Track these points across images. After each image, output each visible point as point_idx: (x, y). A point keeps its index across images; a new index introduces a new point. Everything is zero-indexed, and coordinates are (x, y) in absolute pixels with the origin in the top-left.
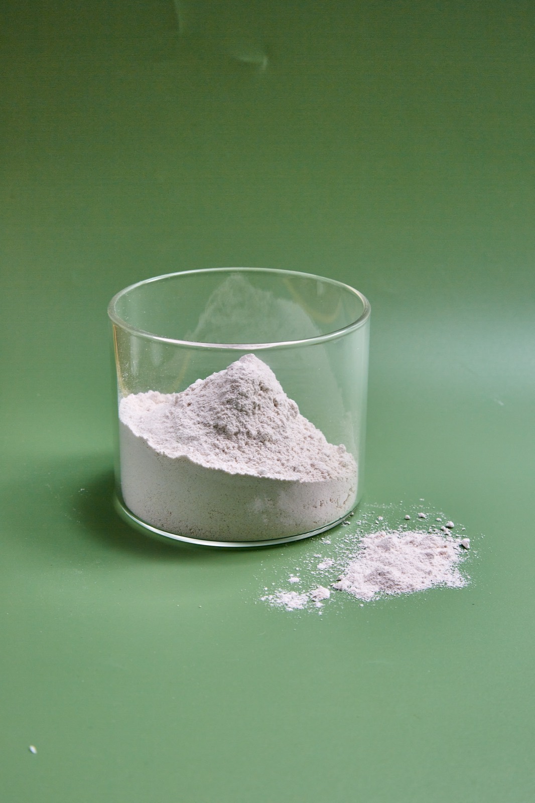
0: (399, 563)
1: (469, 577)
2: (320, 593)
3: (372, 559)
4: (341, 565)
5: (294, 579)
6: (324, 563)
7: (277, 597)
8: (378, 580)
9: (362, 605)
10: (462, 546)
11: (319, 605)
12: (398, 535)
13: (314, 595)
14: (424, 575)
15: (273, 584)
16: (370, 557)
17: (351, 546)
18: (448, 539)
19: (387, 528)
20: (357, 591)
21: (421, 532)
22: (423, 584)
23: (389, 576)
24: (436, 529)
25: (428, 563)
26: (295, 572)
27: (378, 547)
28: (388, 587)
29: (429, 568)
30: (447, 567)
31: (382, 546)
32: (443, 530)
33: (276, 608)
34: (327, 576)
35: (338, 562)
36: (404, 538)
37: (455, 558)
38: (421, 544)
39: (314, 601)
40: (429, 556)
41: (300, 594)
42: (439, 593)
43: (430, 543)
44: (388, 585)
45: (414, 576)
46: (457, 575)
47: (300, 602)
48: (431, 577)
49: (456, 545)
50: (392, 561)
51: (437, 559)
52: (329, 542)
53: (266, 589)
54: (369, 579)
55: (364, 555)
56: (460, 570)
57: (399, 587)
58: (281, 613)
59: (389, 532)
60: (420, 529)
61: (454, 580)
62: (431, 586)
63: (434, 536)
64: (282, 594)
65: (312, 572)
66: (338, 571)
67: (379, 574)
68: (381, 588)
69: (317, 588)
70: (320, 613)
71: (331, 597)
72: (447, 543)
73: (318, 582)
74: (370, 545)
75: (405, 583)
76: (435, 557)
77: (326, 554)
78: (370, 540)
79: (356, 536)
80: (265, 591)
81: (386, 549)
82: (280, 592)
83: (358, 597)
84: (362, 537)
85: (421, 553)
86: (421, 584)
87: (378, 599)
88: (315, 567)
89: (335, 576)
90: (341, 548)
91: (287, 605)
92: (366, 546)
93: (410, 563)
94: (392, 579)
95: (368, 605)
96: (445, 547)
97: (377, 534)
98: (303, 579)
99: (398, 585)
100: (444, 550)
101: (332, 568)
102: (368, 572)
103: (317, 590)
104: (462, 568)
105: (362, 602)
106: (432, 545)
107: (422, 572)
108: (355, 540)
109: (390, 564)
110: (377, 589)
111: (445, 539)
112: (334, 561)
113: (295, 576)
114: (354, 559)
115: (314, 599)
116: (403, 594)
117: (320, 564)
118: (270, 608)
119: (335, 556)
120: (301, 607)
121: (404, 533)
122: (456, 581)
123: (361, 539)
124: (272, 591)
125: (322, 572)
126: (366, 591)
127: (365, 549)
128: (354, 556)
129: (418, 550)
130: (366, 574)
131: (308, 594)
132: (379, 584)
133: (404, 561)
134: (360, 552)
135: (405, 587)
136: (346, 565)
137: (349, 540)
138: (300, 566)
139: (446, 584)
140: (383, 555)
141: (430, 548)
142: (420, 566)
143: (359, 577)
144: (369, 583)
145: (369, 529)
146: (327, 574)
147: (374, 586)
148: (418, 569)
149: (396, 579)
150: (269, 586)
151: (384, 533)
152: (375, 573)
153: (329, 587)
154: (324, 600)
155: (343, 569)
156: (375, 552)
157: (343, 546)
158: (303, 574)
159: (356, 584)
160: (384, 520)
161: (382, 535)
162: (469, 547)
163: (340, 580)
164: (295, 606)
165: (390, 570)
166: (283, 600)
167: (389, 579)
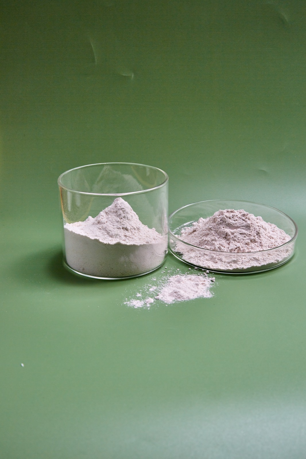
0: (184, 288)
1: (213, 293)
2: (149, 301)
3: (173, 287)
4: (159, 289)
5: (139, 295)
6: (152, 288)
7: (131, 303)
8: (174, 295)
9: (167, 305)
10: (212, 281)
11: (148, 305)
12: (185, 277)
13: (147, 301)
14: (194, 293)
15: (130, 297)
16: (172, 285)
17: (164, 281)
18: (206, 278)
19: (181, 274)
20: (165, 299)
21: (195, 275)
22: (194, 297)
23: (179, 293)
24: (201, 274)
25: (196, 288)
26: (139, 292)
27: (176, 281)
28: (178, 298)
29: (196, 290)
30: (205, 289)
31: (177, 281)
32: (204, 274)
33: (130, 307)
34: (153, 294)
35: (158, 288)
36: (187, 278)
37: (208, 286)
38: (194, 280)
39: (146, 304)
40: (197, 285)
41: (141, 301)
42: (201, 301)
43: (198, 279)
44: (178, 297)
45: (190, 293)
46: (209, 292)
47: (140, 304)
48: (197, 294)
49: (209, 280)
50: (181, 287)
51: (201, 286)
52: (155, 280)
53: (127, 299)
54: (171, 295)
55: (169, 285)
56: (210, 291)
57: (183, 298)
58: (132, 309)
59: (181, 275)
60: (194, 274)
61: (207, 295)
62: (197, 297)
63: (200, 277)
64: (133, 301)
65: (147, 292)
66: (158, 292)
67: (175, 292)
68: (176, 298)
69: (148, 298)
70: (149, 309)
71: (154, 302)
72: (205, 280)
73: (149, 296)
74: (172, 281)
75: (186, 296)
76: (200, 285)
77: (153, 285)
78: (173, 279)
79: (167, 277)
80: (126, 300)
81: (179, 282)
82: (132, 300)
83: (165, 302)
84: (170, 277)
85: (193, 284)
86: (193, 296)
87: (174, 303)
88: (148, 290)
89: (156, 294)
90: (160, 282)
91: (135, 305)
92: (171, 281)
93: (189, 288)
94: (180, 294)
95: (170, 305)
96: (205, 281)
97: (176, 276)
98: (143, 295)
99: (183, 297)
100: (204, 282)
101: (155, 290)
102: (171, 291)
103: (148, 299)
104: (211, 290)
105: (167, 304)
106: (198, 280)
107: (193, 292)
108: (166, 279)
109: (180, 288)
110: (174, 299)
111: (205, 278)
112: (157, 287)
113: (139, 293)
114: (165, 287)
115: (147, 303)
116: (185, 301)
117: (151, 289)
118: (128, 307)
119: (157, 285)
120: (141, 306)
121: (188, 276)
122: (208, 295)
123: (169, 278)
124: (129, 300)
125: (151, 292)
126: (169, 300)
127: (170, 282)
128: (165, 285)
129: (192, 282)
130: (170, 293)
131: (144, 301)
132: (175, 296)
133: (186, 287)
134: (168, 283)
135: (185, 298)
136: (161, 289)
137: (164, 279)
138: (142, 290)
139: (203, 296)
140: (178, 284)
141: (198, 281)
142: (192, 289)
143: (167, 294)
144: (170, 296)
145: (173, 274)
146: (153, 293)
147: (173, 298)
148: (192, 290)
149: (182, 295)
150: (128, 298)
151: (179, 275)
152: (173, 292)
153: (153, 298)
154: (151, 304)
155: (160, 290)
156: (174, 283)
157: (161, 281)
158: (143, 293)
159: (165, 297)
160: (180, 270)
161: (178, 277)
162: (214, 281)
163: (158, 295)
164: (138, 306)
165: (179, 291)
166: (133, 303)
167: (179, 295)
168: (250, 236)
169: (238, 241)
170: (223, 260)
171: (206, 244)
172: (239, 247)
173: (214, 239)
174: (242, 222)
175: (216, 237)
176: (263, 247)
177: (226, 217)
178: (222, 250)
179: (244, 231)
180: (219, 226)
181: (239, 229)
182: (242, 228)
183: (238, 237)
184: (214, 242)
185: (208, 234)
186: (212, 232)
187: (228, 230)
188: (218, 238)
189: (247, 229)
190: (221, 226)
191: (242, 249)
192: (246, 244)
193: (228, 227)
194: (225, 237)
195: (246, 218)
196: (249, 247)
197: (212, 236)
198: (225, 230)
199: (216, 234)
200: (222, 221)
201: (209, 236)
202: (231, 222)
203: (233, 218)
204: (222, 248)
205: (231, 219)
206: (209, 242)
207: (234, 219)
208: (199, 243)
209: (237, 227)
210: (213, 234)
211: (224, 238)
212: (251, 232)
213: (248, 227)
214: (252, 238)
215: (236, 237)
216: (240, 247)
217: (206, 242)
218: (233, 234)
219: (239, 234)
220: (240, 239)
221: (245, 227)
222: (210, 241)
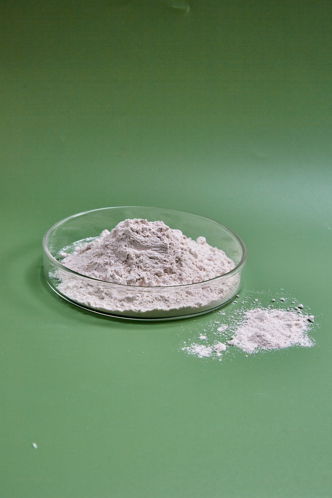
0: (270, 329)
1: (314, 340)
2: (220, 347)
3: (252, 326)
4: (232, 329)
5: (203, 337)
6: (221, 327)
7: (192, 349)
8: (257, 340)
9: (247, 356)
10: (309, 320)
11: (219, 354)
12: (268, 312)
13: (216, 348)
14: (286, 338)
15: (190, 340)
16: (251, 325)
17: (238, 317)
18: (300, 315)
19: (261, 306)
20: (244, 346)
21: (282, 310)
22: (286, 344)
23: (264, 338)
24: (292, 309)
25: (288, 330)
26: (203, 333)
27: (256, 318)
28: (263, 345)
29: (289, 334)
30: (300, 334)
31: (258, 318)
32: (296, 309)
33: (191, 356)
34: (224, 336)
35: (230, 327)
36: (272, 313)
37: (305, 328)
38: (283, 318)
39: (216, 352)
40: (289, 326)
41: (207, 347)
42: (296, 350)
43: (289, 317)
44: (263, 343)
45: (280, 338)
46: (307, 339)
47: (207, 352)
48: (290, 340)
49: (305, 319)
50: (265, 328)
51: (294, 328)
52: (224, 314)
53: (185, 343)
54: (251, 339)
55: (247, 323)
56: (308, 336)
57: (270, 345)
58: (195, 358)
59: (262, 309)
60: (281, 308)
62: (290, 345)
63: (291, 313)
64: (195, 346)
65: (214, 333)
66: (231, 333)
67: (258, 336)
68: (259, 346)
69: (218, 343)
70: (220, 360)
71: (227, 350)
72: (300, 318)
73: (218, 340)
74: (250, 317)
75: (274, 343)
76: (293, 326)
77: (222, 322)
78: (250, 314)
79: (241, 311)
80: (184, 344)
81: (262, 320)
82: (194, 345)
83: (244, 350)
84: (245, 312)
85: (284, 324)
86: (284, 343)
87: (257, 352)
88: (216, 330)
89: (228, 336)
90: (232, 319)
91: (198, 354)
92: (248, 318)
93: (277, 330)
94: (266, 340)
95: (251, 356)
96: (298, 320)
97: (255, 310)
98: (208, 337)
99: (269, 344)
100: (298, 322)
101: (227, 331)
102: (250, 334)
103: (218, 345)
104: (310, 334)
105: (247, 354)
106: (290, 319)
107: (285, 336)
108: (241, 313)
109: (264, 330)
110: (256, 346)
111: (298, 315)
112: (228, 326)
113: (203, 335)
114: (241, 326)
115: (216, 351)
116: (273, 350)
117: (219, 328)
118: (188, 355)
119: (228, 323)
120: (208, 356)
121: (272, 310)
122: (306, 342)
123: (245, 313)
124: (188, 345)
125: (221, 333)
126: (249, 347)
127: (247, 319)
128: (241, 324)
129: (282, 322)
130: (249, 336)
131: (212, 347)
132: (257, 342)
133: (273, 328)
134: (244, 321)
135: (274, 345)
136: (235, 329)
137: (237, 313)
138: (206, 329)
139: (300, 344)
140: (259, 324)
141: (289, 320)
142: (283, 332)
143: (245, 338)
144: (251, 341)
145: (249, 307)
146: (223, 335)
147: (254, 344)
148: (282, 334)
149: (268, 340)
150: (187, 341)
151: (259, 310)
152: (255, 336)
153: (225, 343)
154: (222, 352)
155: (234, 332)
157: (233, 317)
158: (208, 334)
159: (243, 342)
160: (258, 301)
161: (258, 311)
162: (313, 321)
163: (232, 339)
164: (204, 355)
165: (264, 334)
166: (196, 350)
167: (264, 340)
168: (165, 262)
169: (144, 268)
170: (113, 296)
171: (95, 270)
172: (143, 278)
173: (108, 263)
174: (155, 240)
175: (112, 259)
176: (182, 282)
177: (131, 231)
178: (117, 280)
179: (156, 254)
180: (120, 243)
181: (149, 251)
182: (154, 249)
183: (146, 263)
184: (107, 267)
185: (102, 254)
186: (107, 251)
187: (132, 251)
188: (115, 262)
189: (163, 251)
190: (123, 244)
191: (147, 281)
192: (157, 274)
193: (132, 246)
194: (126, 261)
195: (164, 235)
196: (159, 280)
197: (106, 257)
198: (127, 250)
199: (114, 255)
200: (125, 236)
201: (103, 257)
202: (138, 238)
203: (142, 232)
204: (117, 277)
205: (139, 234)
206: (100, 267)
207: (143, 235)
208: (86, 267)
209: (148, 247)
210: (110, 254)
211: (123, 262)
212: (168, 256)
213: (163, 249)
214: (168, 266)
215: (142, 262)
216: (146, 278)
217: (96, 266)
218: (137, 256)
219: (148, 258)
220: (147, 265)
221: (158, 248)
222: (102, 264)
